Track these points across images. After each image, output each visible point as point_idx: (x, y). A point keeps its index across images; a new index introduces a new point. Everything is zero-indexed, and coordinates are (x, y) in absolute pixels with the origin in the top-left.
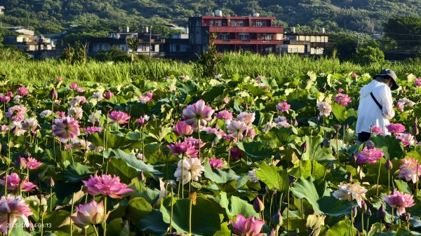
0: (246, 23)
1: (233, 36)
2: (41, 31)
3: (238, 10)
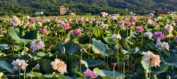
0: (164, 11)
1: (162, 13)
2: (133, 12)
3: (163, 9)
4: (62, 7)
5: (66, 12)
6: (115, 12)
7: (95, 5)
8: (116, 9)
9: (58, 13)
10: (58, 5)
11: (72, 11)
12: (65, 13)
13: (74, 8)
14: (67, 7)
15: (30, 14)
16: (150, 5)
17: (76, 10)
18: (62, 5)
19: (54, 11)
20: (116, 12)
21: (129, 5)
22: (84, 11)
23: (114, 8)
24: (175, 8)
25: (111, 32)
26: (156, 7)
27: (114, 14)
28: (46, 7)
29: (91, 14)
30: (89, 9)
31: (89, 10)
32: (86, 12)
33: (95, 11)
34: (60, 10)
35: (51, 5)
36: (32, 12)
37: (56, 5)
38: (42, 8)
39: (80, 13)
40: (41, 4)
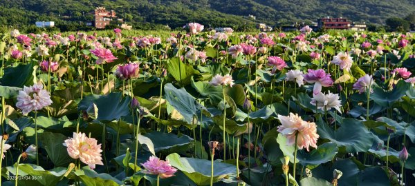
0: (337, 20)
1: (332, 25)
2: (268, 24)
3: (335, 16)
4: (99, 11)
5: (111, 22)
6: (225, 24)
7: (179, 6)
8: (228, 17)
9: (90, 24)
10: (89, 6)
11: (124, 20)
12: (108, 24)
13: (128, 12)
14: (113, 11)
15: (24, 26)
16: (307, 8)
17: (134, 17)
18: (101, 6)
19: (82, 19)
20: (228, 23)
21: (258, 7)
22: (153, 21)
23: (224, 15)
24: (362, 14)
25: (212, 69)
26: (320, 11)
27: (224, 27)
28: (61, 9)
29: (170, 26)
30: (165, 15)
31: (164, 17)
32: (157, 22)
33: (180, 19)
34: (94, 18)
35: (74, 5)
36: (28, 22)
37: (86, 4)
38: (51, 11)
39: (144, 25)
40: (50, 3)
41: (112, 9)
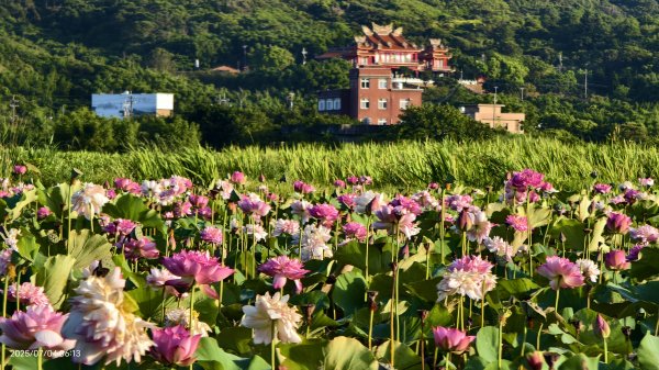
4: (374, 41)
5: (427, 95)
10: (331, 21)
11: (488, 87)
12: (417, 102)
13: (507, 51)
14: (435, 42)
15: (40, 113)
17: (533, 70)
18: (382, 21)
19: (296, 81)
22: (624, 89)
28: (203, 34)
32: (644, 95)
34: (355, 74)
36: (58, 93)
37: (316, 12)
38: (162, 43)
39: (580, 108)
40: (153, 7)
41: (431, 33)
